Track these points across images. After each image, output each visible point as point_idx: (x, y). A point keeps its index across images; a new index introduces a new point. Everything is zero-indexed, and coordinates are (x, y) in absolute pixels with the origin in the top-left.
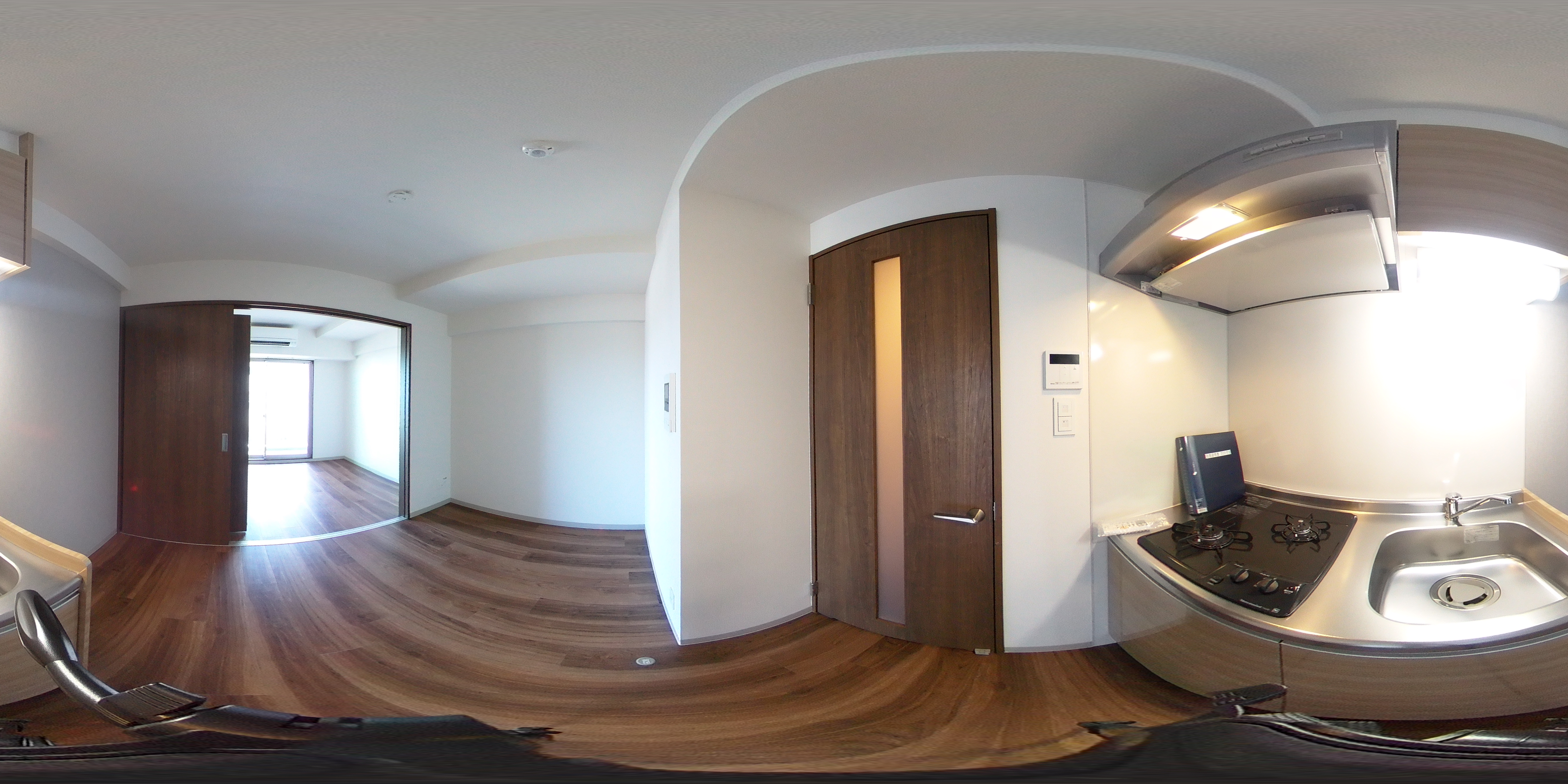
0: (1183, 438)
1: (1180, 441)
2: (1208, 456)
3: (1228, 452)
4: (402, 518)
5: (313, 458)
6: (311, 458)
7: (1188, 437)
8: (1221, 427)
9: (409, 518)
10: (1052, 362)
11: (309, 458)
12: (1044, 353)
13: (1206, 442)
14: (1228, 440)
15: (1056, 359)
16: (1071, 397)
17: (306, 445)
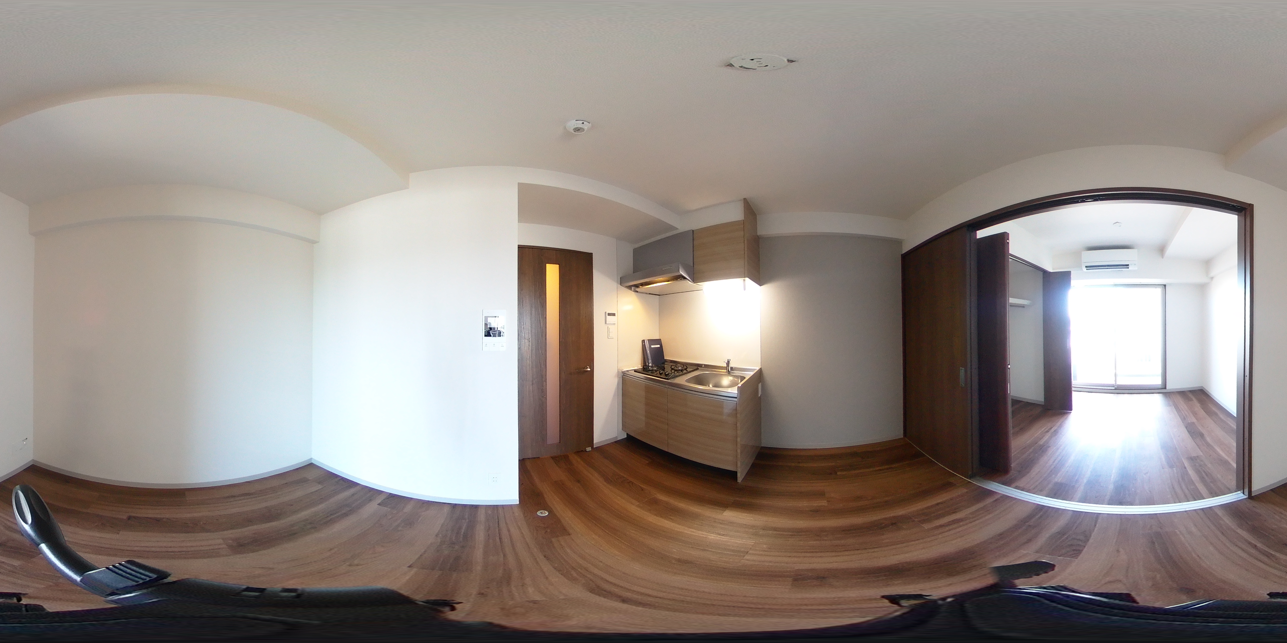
0: (644, 340)
1: (643, 341)
2: (652, 346)
3: (659, 346)
4: (1238, 496)
5: (1167, 388)
6: (1165, 388)
7: (646, 340)
8: (656, 337)
9: (1250, 497)
10: (608, 315)
11: (1162, 390)
12: (606, 312)
13: (652, 342)
14: (658, 341)
15: (609, 314)
16: (613, 326)
17: (1159, 371)
